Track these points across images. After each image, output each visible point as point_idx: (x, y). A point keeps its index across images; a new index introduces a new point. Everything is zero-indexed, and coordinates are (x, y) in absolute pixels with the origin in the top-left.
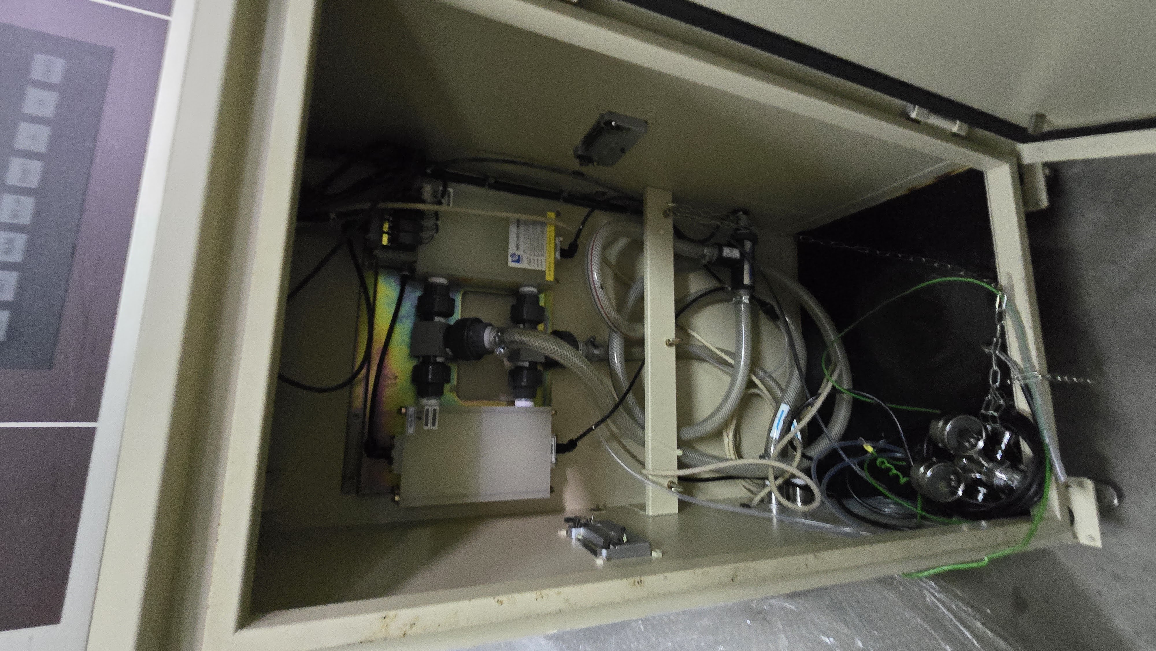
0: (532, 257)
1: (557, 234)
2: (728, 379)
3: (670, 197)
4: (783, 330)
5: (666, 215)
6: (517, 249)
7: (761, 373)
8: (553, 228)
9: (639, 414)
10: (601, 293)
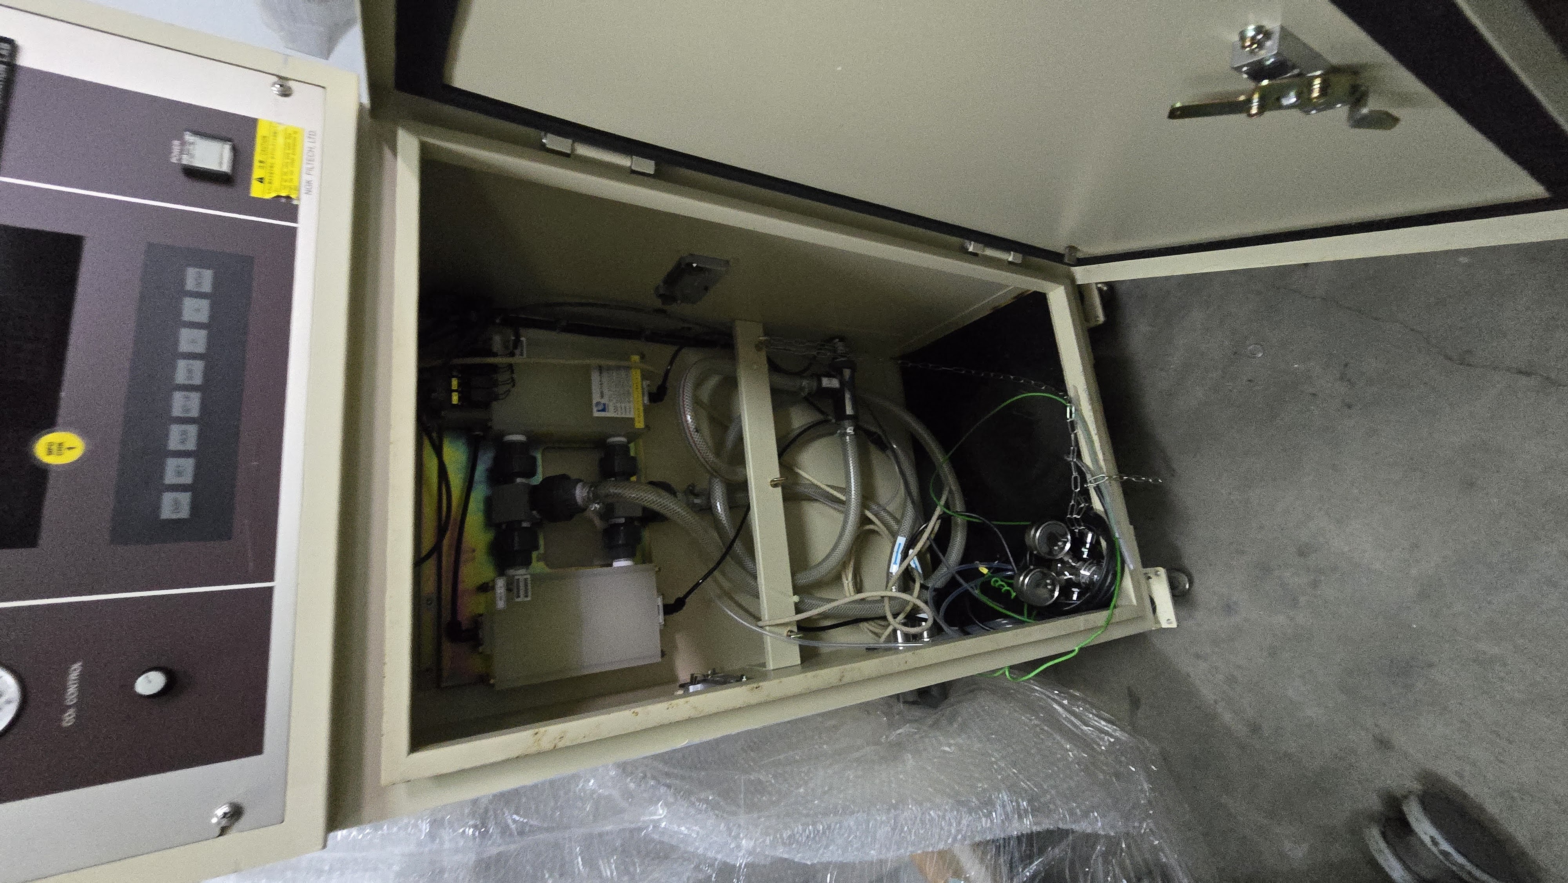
0: (618, 405)
1: (644, 377)
2: (841, 517)
3: (761, 331)
4: (892, 458)
5: (758, 347)
6: (602, 397)
7: (875, 507)
8: (639, 372)
9: (749, 564)
10: (696, 436)
